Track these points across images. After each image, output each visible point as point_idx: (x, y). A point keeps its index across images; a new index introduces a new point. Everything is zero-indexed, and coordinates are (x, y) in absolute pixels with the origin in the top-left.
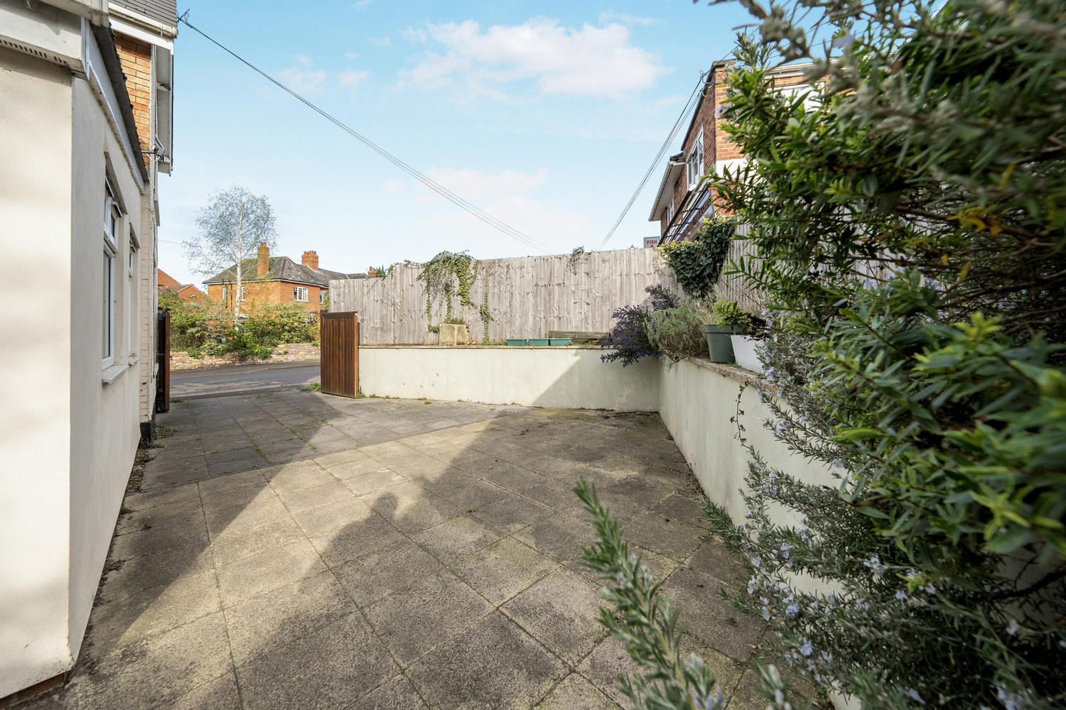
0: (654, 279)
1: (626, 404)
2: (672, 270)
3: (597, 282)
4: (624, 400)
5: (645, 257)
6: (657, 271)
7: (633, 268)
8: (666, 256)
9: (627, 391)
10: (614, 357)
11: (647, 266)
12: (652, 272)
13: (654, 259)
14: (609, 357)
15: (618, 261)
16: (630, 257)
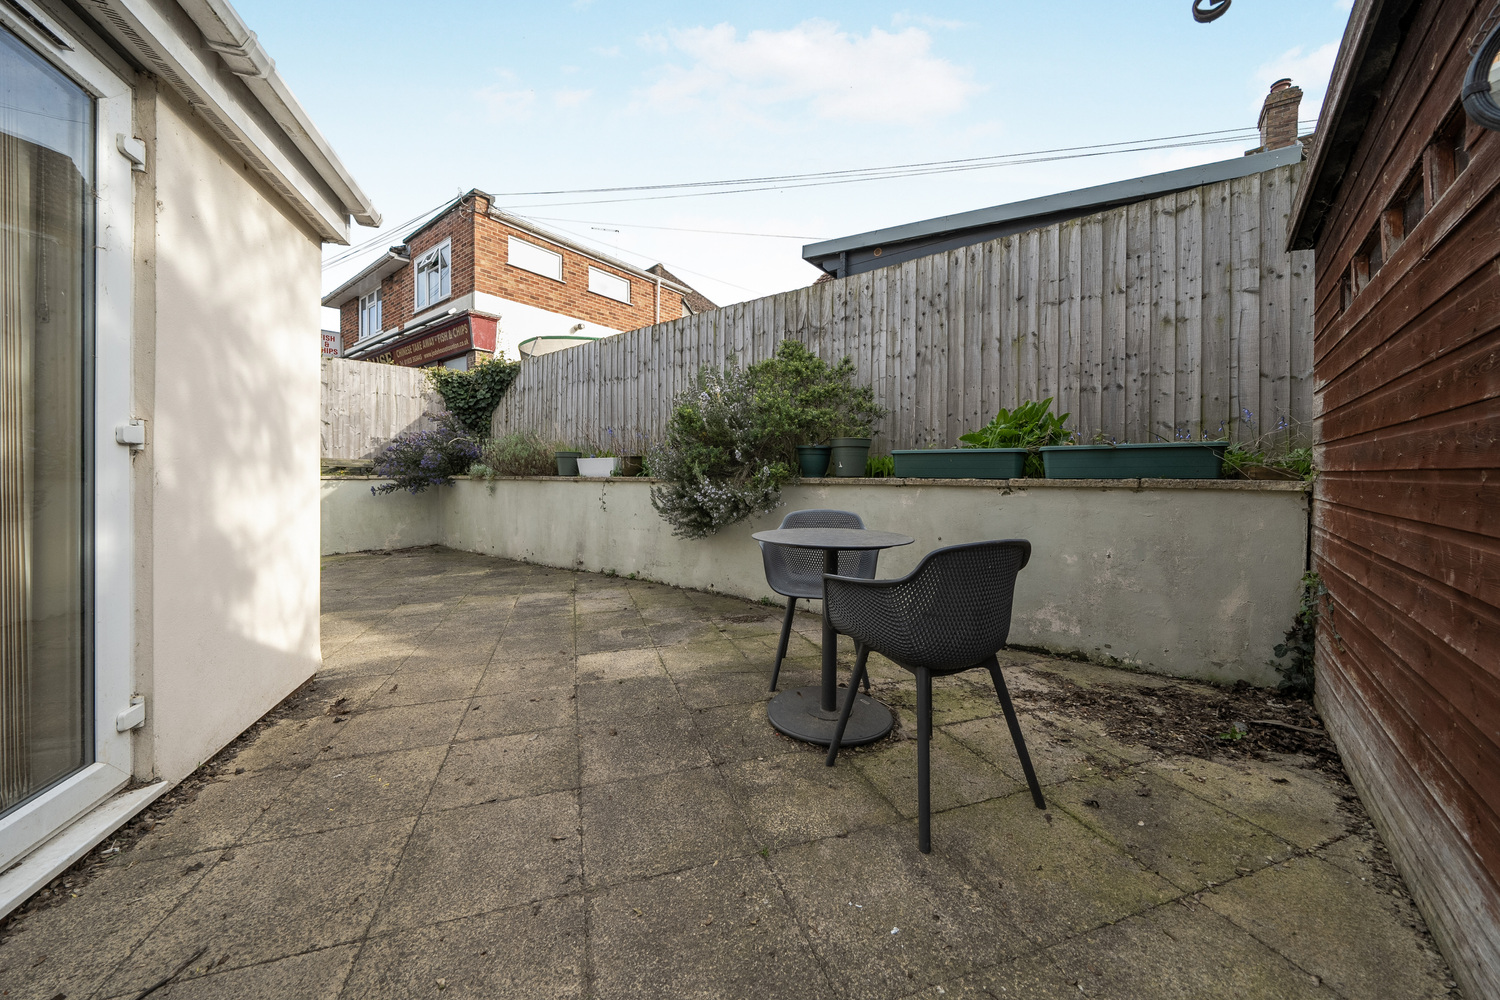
0: (420, 404)
1: (399, 541)
2: (438, 397)
3: (341, 397)
4: (396, 537)
5: (408, 377)
6: (423, 395)
7: (393, 387)
8: (434, 381)
9: (400, 526)
10: (389, 488)
11: (412, 388)
12: (418, 395)
13: (420, 381)
14: (384, 489)
15: (373, 376)
16: (389, 373)
